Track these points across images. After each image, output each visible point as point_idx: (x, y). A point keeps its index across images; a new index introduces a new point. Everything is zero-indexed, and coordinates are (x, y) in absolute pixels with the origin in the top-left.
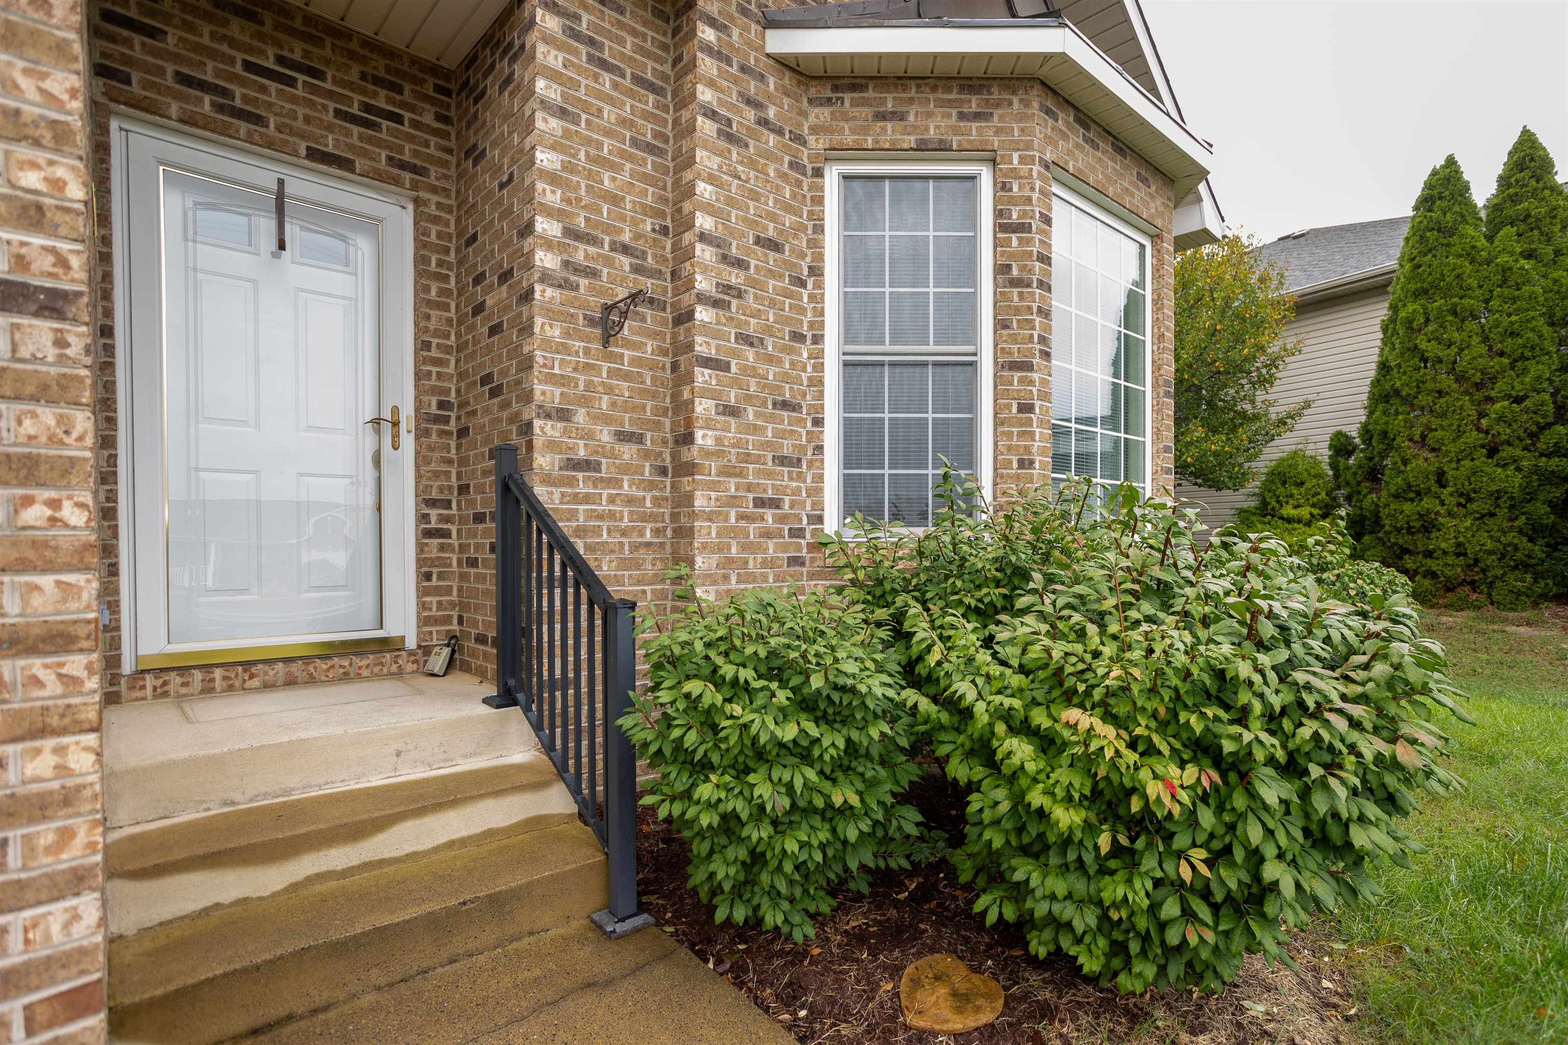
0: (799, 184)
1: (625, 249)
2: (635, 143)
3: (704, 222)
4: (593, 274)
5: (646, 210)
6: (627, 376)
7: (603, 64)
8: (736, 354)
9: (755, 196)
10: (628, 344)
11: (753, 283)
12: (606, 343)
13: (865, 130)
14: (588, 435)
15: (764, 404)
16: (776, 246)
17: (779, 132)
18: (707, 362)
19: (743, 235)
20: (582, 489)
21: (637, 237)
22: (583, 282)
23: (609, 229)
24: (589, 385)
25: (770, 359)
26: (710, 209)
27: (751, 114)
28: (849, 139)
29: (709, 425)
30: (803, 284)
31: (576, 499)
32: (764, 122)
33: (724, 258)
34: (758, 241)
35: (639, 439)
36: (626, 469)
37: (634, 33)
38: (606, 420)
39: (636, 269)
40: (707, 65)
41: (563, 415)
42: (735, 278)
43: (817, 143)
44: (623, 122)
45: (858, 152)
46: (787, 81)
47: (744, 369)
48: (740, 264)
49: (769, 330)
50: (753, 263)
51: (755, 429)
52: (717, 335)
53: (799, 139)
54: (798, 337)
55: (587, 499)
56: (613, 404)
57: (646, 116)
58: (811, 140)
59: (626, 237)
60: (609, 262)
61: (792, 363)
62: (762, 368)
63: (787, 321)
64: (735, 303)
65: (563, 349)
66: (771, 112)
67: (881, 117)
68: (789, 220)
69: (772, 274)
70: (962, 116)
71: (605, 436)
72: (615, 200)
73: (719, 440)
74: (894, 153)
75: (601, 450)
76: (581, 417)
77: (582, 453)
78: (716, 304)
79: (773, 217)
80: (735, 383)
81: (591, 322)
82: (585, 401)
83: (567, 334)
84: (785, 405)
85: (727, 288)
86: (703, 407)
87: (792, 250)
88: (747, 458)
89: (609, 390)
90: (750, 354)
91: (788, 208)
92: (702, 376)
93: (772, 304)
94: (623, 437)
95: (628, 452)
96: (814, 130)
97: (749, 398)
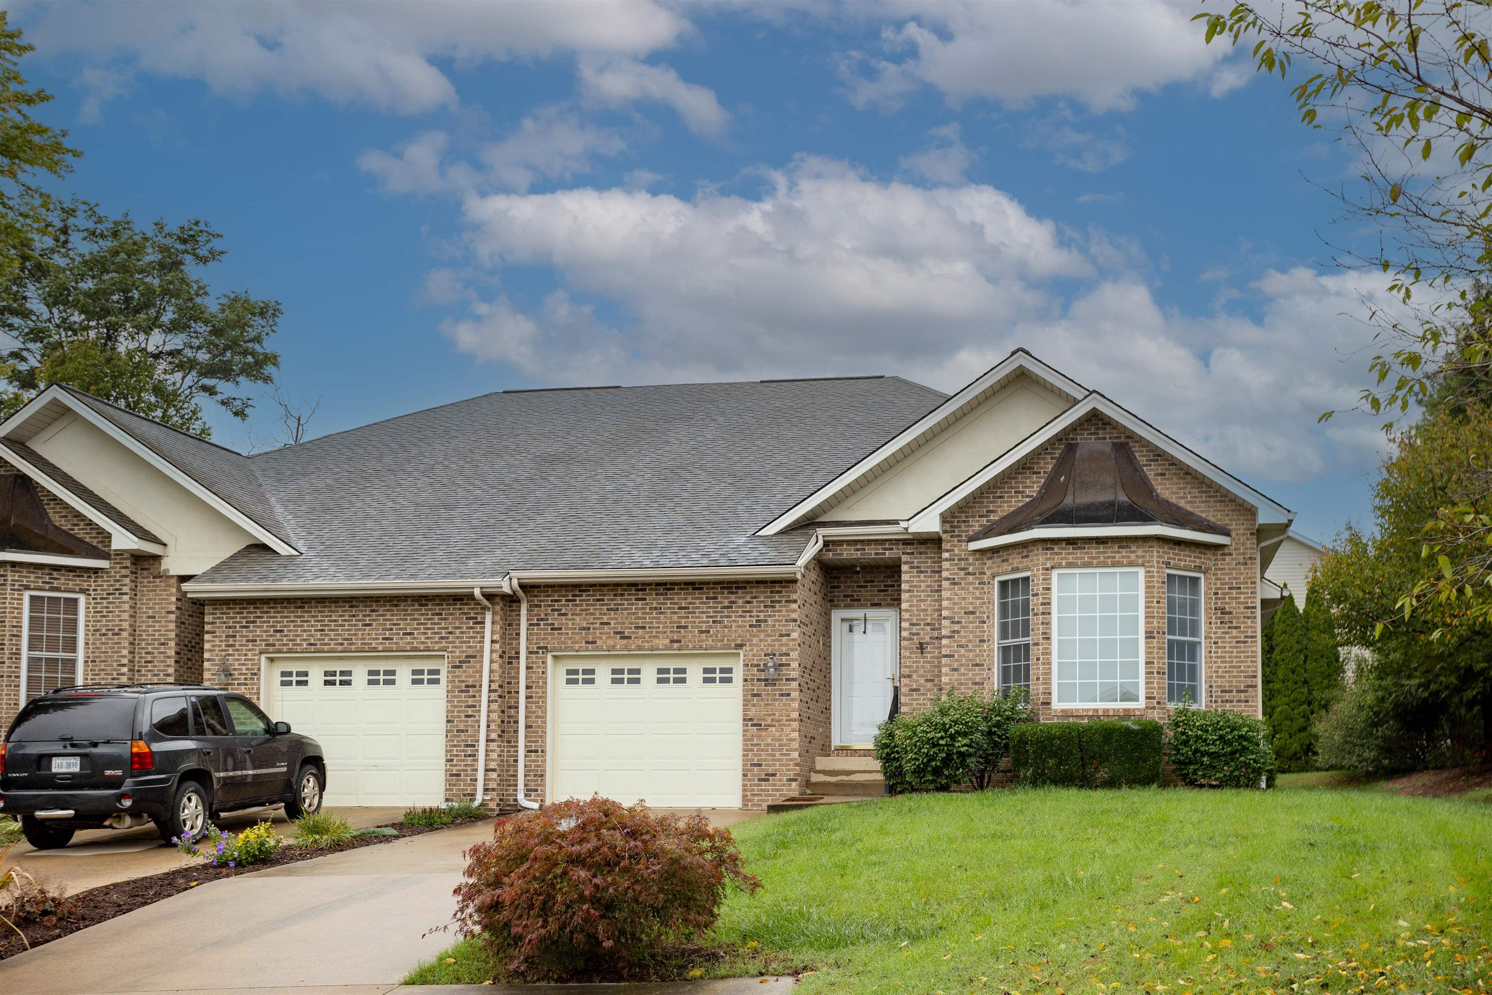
0: (983, 588)
1: (928, 624)
2: (931, 591)
3: (945, 613)
4: (918, 634)
5: (935, 610)
6: (929, 662)
7: (922, 572)
8: (956, 651)
9: (964, 599)
10: (929, 653)
11: (963, 627)
12: (922, 653)
13: (999, 567)
14: (917, 681)
15: (968, 665)
16: (973, 613)
17: (975, 574)
18: (946, 656)
19: (959, 613)
20: (915, 697)
21: (932, 619)
22: (915, 637)
23: (923, 620)
24: (917, 667)
25: (970, 651)
26: (947, 608)
27: (963, 573)
28: (995, 570)
29: (946, 675)
30: (985, 622)
31: (913, 700)
32: (968, 574)
33: (953, 622)
34: (965, 613)
35: (933, 681)
36: (929, 690)
37: (931, 558)
38: (922, 676)
39: (932, 629)
40: (946, 565)
41: (909, 676)
42: (957, 627)
43: (988, 573)
44: (928, 586)
45: (999, 574)
46: (977, 556)
47: (960, 656)
48: (959, 622)
49: (970, 641)
50: (963, 621)
51: (964, 674)
52: (949, 647)
53: (984, 573)
54: (984, 641)
55: (916, 700)
56: (925, 671)
57: (935, 581)
58: (987, 572)
59: (929, 621)
60: (923, 629)
61: (980, 651)
62: (967, 654)
63: (978, 636)
64: (956, 635)
65: (910, 657)
66: (971, 570)
67: (1003, 561)
68: (978, 602)
69: (971, 622)
70: (1022, 557)
71: (922, 681)
72: (925, 610)
73: (950, 679)
74: (1006, 573)
75: (920, 685)
76: (915, 676)
77: (915, 687)
78: (949, 637)
79: (972, 603)
80: (957, 660)
81: (917, 648)
82: (916, 671)
83: (911, 653)
84: (977, 665)
85: (954, 632)
86: (944, 670)
87: (980, 612)
88: (961, 684)
89: (923, 667)
90: (962, 651)
91: (978, 598)
92: (944, 661)
93: (971, 632)
94: (927, 681)
95: (929, 685)
96: (988, 568)
97: (962, 665)
